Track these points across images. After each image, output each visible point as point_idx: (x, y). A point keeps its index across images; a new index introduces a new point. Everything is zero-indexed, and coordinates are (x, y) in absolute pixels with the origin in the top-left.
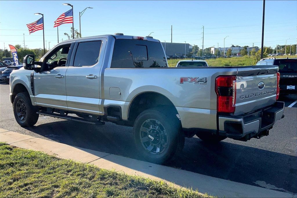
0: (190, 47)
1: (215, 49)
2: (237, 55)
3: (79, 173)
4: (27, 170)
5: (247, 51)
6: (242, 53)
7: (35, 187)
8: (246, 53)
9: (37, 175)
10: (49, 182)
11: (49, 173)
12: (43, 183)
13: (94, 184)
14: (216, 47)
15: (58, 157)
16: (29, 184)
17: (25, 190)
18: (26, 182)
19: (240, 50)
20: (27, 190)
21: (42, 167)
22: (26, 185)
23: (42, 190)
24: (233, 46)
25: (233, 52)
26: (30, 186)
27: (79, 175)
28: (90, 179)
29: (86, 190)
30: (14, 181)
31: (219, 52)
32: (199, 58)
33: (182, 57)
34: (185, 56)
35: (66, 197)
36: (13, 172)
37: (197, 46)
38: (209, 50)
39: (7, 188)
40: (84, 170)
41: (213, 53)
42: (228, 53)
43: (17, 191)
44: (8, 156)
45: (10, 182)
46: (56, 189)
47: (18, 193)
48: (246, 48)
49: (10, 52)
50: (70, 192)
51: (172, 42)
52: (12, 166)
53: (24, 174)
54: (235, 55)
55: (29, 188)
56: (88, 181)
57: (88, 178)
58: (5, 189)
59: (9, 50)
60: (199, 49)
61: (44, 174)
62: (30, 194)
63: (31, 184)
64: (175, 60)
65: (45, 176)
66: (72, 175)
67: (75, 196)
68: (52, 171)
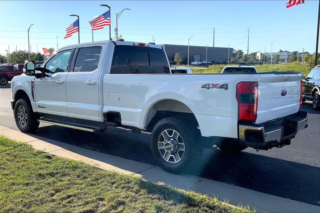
0: (234, 52)
1: (261, 54)
2: (286, 61)
3: (123, 185)
4: (69, 181)
5: (297, 57)
6: (291, 59)
7: (79, 199)
8: (296, 59)
9: (80, 187)
10: (93, 195)
11: (92, 185)
12: (87, 195)
13: (141, 199)
14: (263, 52)
15: (100, 167)
16: (72, 196)
17: (68, 203)
18: (69, 194)
19: (289, 55)
20: (70, 202)
21: (85, 178)
22: (69, 197)
23: (87, 203)
24: (281, 51)
25: (281, 58)
26: (73, 198)
27: (124, 188)
28: (136, 193)
29: (133, 204)
30: (57, 192)
31: (266, 57)
32: (244, 64)
33: (225, 63)
34: (228, 62)
35: (112, 211)
36: (54, 182)
37: (241, 51)
38: (254, 55)
39: (50, 199)
40: (129, 183)
41: (259, 59)
42: (275, 59)
43: (60, 203)
44: (48, 165)
45: (52, 193)
46: (101, 202)
47: (61, 205)
48: (295, 53)
49: (43, 55)
50: (116, 206)
51: (214, 47)
52: (53, 176)
53: (65, 185)
54: (283, 61)
55: (72, 200)
56: (134, 194)
57: (134, 191)
58: (48, 200)
59: (42, 53)
60: (244, 54)
61: (87, 186)
62: (74, 207)
63: (75, 196)
64: (218, 65)
65: (88, 187)
66: (116, 187)
67: (122, 211)
68: (95, 182)
